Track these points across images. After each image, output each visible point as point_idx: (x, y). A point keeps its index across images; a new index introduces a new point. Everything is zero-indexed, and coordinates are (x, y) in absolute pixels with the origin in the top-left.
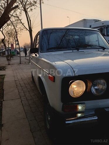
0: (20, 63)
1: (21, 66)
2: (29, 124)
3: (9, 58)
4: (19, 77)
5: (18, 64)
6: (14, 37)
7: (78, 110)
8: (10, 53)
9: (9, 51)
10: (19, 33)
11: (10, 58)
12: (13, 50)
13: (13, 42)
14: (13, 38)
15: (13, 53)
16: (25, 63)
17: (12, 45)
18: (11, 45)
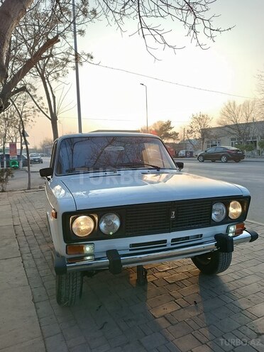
0: (29, 189)
1: (30, 194)
2: (32, 293)
3: (5, 177)
4: (23, 219)
5: (24, 190)
6: (17, 126)
7: (85, 252)
8: (8, 163)
9: (5, 158)
10: (31, 118)
11: (7, 177)
12: (13, 158)
13: (16, 138)
14: (17, 130)
15: (14, 163)
16: (40, 188)
17: (13, 145)
18: (10, 145)
